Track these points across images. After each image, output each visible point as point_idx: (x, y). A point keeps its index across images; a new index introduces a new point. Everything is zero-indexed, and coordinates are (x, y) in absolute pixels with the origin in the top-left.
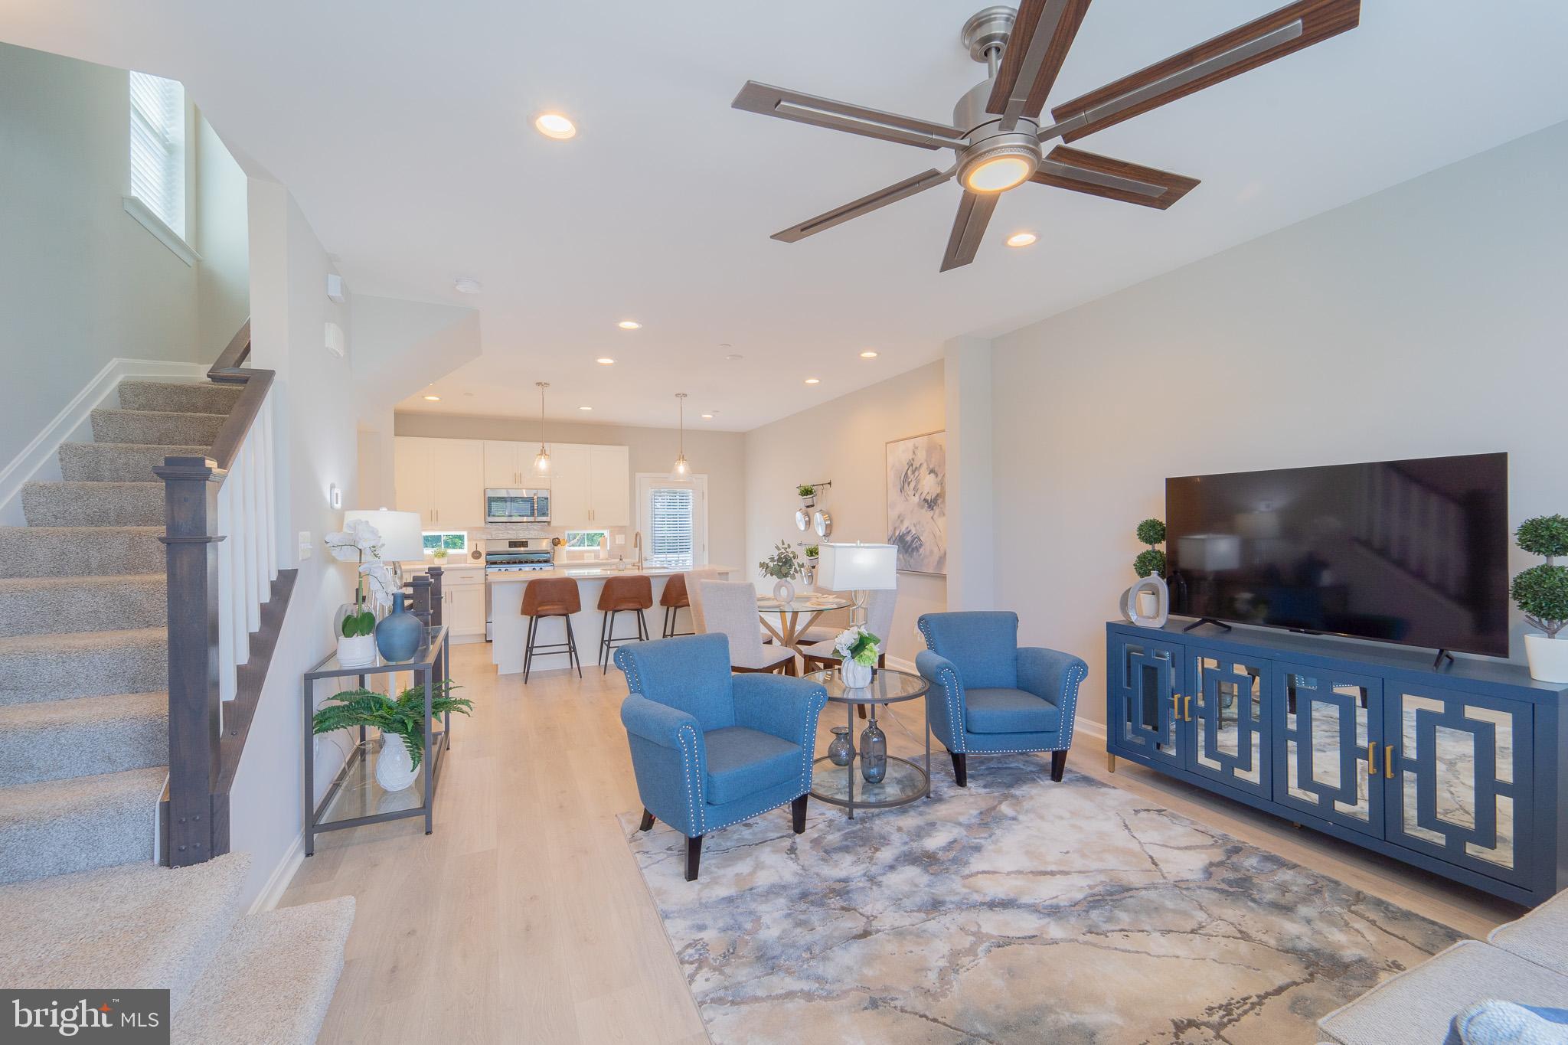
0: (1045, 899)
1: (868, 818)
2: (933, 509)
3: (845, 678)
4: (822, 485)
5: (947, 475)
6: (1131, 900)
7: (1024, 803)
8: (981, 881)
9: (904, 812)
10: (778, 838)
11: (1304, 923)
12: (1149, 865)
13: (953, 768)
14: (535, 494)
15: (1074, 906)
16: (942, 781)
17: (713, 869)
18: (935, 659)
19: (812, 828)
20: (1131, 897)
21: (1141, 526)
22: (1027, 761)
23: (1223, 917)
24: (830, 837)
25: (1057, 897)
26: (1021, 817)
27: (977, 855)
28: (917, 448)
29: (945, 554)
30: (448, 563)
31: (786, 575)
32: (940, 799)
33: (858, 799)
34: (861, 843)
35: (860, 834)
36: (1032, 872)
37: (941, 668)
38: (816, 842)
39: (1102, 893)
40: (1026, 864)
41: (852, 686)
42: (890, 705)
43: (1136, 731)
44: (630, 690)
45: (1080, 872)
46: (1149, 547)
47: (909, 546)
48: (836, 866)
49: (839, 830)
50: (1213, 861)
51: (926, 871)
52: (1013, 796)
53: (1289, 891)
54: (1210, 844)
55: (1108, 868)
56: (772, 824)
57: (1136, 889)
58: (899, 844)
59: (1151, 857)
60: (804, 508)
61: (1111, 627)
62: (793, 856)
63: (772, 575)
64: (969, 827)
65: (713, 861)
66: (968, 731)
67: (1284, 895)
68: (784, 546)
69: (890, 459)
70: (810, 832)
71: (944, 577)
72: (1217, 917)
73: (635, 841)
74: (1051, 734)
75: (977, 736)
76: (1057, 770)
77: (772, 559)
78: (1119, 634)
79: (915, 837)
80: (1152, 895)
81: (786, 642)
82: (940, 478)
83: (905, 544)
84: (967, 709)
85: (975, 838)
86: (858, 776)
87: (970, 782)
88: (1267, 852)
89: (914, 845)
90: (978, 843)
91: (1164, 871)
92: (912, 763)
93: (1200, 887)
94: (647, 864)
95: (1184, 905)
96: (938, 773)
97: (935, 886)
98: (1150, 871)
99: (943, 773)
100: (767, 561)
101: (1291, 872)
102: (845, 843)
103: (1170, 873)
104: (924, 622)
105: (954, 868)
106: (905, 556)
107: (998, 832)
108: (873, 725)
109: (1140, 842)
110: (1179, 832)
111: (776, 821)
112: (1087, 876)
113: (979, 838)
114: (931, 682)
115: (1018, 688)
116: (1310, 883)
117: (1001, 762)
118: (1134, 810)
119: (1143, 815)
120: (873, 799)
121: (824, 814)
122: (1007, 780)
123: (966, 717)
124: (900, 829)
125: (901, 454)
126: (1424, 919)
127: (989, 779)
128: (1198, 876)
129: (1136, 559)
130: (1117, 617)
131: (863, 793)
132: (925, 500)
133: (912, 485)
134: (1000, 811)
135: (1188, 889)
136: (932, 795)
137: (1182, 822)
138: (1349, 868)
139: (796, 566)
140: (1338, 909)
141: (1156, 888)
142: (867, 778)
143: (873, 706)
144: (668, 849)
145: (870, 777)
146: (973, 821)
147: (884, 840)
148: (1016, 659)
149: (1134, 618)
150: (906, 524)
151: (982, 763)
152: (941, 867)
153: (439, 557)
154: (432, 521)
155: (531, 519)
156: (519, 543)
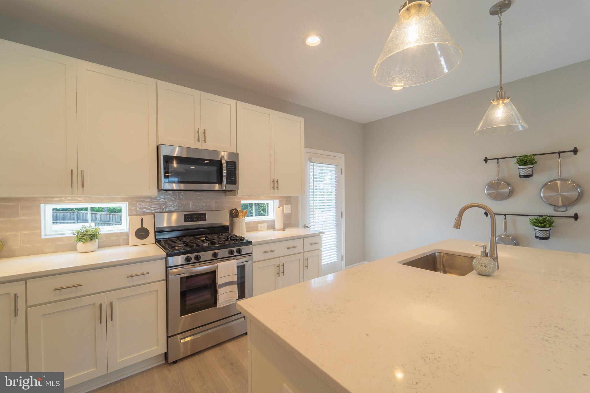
4: (558, 153)
153: (85, 241)
154: (72, 186)
155: (217, 187)
156: (195, 216)
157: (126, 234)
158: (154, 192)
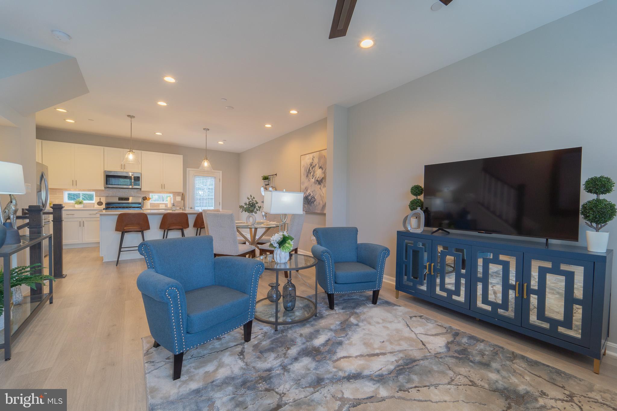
0: (375, 371)
1: (285, 330)
2: (320, 184)
3: (275, 258)
4: (273, 175)
5: (327, 169)
6: (417, 367)
7: (361, 317)
8: (344, 364)
9: (304, 325)
10: (235, 346)
11: (496, 372)
12: (421, 346)
13: (328, 300)
14: (132, 175)
15: (390, 374)
16: (323, 307)
17: (192, 370)
18: (321, 248)
19: (255, 338)
20: (416, 365)
21: (412, 187)
22: (361, 295)
23: (461, 373)
24: (264, 343)
25: (381, 369)
26: (360, 324)
27: (340, 347)
28: (314, 157)
29: (325, 204)
30: (84, 207)
31: (252, 211)
32: (322, 317)
33: (280, 320)
34: (280, 345)
35: (280, 339)
36: (368, 355)
37: (323, 252)
38: (256, 347)
39: (403, 365)
40: (365, 350)
41: (279, 262)
42: (300, 271)
43: (409, 279)
44: (148, 267)
45: (391, 353)
46: (415, 197)
47: (310, 201)
48: (265, 361)
49: (269, 338)
50: (448, 341)
51: (314, 359)
52: (356, 313)
53: (485, 355)
54: (445, 332)
55: (403, 349)
56: (233, 337)
57: (418, 360)
58: (300, 344)
59: (421, 341)
60: (264, 186)
61: (399, 233)
62: (242, 357)
63: (245, 211)
64: (335, 331)
65: (193, 365)
66: (336, 283)
67: (483, 357)
68: (251, 198)
69: (302, 163)
70: (254, 341)
71: (324, 215)
72: (458, 373)
73: (148, 355)
74: (373, 282)
75: (340, 285)
76: (375, 299)
77: (246, 204)
78: (402, 236)
79: (308, 339)
80: (425, 363)
81: (252, 243)
82: (324, 171)
83: (308, 200)
84: (335, 272)
85: (339, 337)
86: (281, 307)
87: (336, 307)
88: (470, 334)
89: (308, 344)
90: (340, 340)
91: (429, 348)
92: (308, 299)
93: (446, 356)
94: (150, 370)
95: (442, 368)
96: (321, 303)
97: (319, 369)
98: (422, 349)
99: (323, 303)
100: (244, 205)
101: (482, 344)
102: (272, 346)
103: (432, 349)
104: (316, 232)
105: (328, 356)
106: (308, 205)
107: (350, 333)
108: (289, 282)
109: (415, 333)
110: (430, 327)
111: (235, 335)
112: (394, 355)
113: (340, 337)
114: (319, 259)
115: (358, 262)
116: (492, 349)
117: (349, 296)
118: (410, 317)
119: (414, 319)
120: (289, 320)
121: (262, 329)
122: (353, 305)
123: (335, 276)
124: (301, 335)
125: (307, 160)
126: (544, 365)
127: (344, 305)
128: (444, 350)
129: (409, 202)
130: (402, 229)
131: (284, 316)
132: (317, 181)
133: (312, 174)
134: (350, 321)
135: (441, 358)
136: (318, 315)
137: (431, 321)
138: (506, 340)
139: (257, 207)
140: (508, 362)
141: (427, 359)
142: (286, 308)
143: (290, 272)
144: (166, 359)
145: (288, 308)
146: (338, 327)
147: (293, 342)
148: (357, 248)
149: (409, 229)
150: (309, 191)
151: (341, 297)
152: (322, 357)
153: (78, 204)
154: (73, 185)
155: (130, 187)
156: (124, 199)
157: (94, 203)
158: (103, 188)
